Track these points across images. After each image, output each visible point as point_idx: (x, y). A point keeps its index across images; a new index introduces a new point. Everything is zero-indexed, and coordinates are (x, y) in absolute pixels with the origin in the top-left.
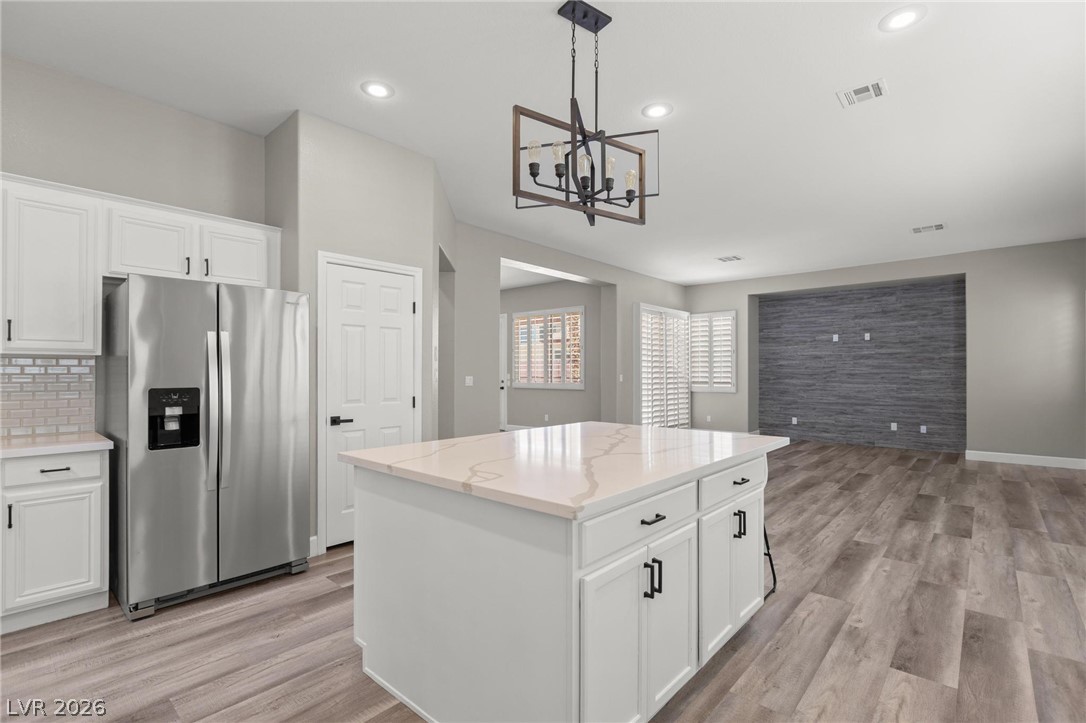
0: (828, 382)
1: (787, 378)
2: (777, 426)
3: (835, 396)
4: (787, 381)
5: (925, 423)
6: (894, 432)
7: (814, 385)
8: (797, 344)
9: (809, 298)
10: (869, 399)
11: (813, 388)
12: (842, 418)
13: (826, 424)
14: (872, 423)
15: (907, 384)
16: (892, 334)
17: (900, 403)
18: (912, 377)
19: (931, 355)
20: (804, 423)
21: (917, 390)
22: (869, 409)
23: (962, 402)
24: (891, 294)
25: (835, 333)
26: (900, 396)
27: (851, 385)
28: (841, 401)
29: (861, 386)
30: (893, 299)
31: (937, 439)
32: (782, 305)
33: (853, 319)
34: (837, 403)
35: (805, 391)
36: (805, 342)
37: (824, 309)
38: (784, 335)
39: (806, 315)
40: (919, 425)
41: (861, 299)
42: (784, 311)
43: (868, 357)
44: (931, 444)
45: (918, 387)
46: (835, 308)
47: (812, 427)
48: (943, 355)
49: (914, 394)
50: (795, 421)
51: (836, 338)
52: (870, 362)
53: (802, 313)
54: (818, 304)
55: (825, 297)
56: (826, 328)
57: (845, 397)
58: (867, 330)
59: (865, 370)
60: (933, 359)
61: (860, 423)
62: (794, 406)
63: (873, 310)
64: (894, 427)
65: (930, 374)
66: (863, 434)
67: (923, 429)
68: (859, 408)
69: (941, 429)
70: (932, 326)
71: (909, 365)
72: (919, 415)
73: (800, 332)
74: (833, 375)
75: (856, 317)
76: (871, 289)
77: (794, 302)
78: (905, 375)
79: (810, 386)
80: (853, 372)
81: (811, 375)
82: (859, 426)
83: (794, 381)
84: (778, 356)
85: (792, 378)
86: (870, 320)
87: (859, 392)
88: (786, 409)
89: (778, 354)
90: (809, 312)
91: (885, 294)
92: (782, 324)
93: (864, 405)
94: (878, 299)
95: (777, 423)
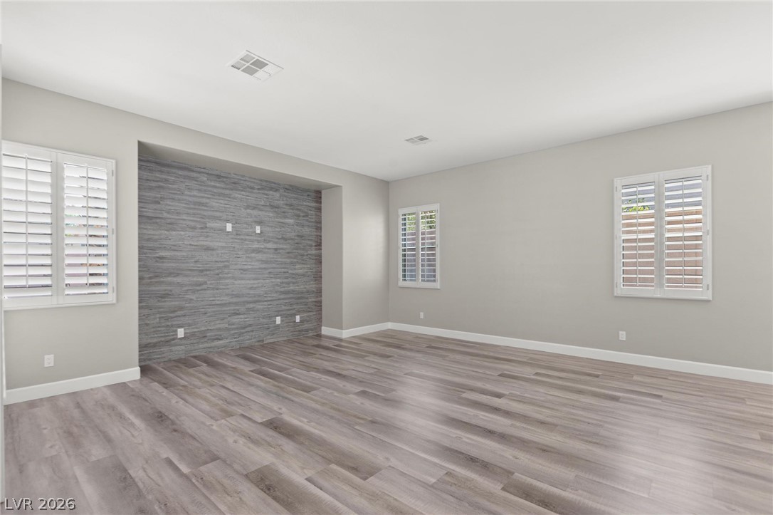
0: (220, 279)
1: (170, 274)
2: (155, 345)
3: (227, 295)
4: (169, 279)
5: (299, 312)
6: (278, 325)
7: (205, 283)
8: (183, 229)
9: (200, 172)
10: (259, 296)
11: (205, 286)
12: (235, 320)
13: (219, 329)
14: (262, 320)
15: (287, 278)
16: (277, 229)
17: (282, 296)
18: (290, 271)
19: (302, 252)
20: (193, 334)
21: (294, 283)
22: (259, 306)
23: (319, 292)
24: (277, 190)
25: (228, 221)
26: (282, 290)
27: (243, 282)
28: (235, 300)
29: (252, 282)
30: (277, 195)
31: (306, 326)
32: (162, 172)
33: (245, 209)
34: (230, 303)
35: (194, 292)
36: (194, 228)
37: (215, 190)
38: (165, 215)
39: (195, 193)
40: (294, 315)
41: (253, 188)
42: (166, 180)
43: (258, 251)
44: (302, 331)
45: (294, 280)
46: (228, 192)
47: (203, 336)
48: (309, 252)
49: (292, 288)
50: (181, 333)
51: (229, 227)
52: (260, 256)
53: (190, 189)
54: (209, 183)
55: (219, 176)
56: (218, 214)
57: (237, 296)
58: (259, 223)
59: (257, 265)
60: (303, 255)
61: (250, 323)
62: (179, 313)
63: (262, 203)
64: (278, 320)
65: (301, 269)
66: (254, 333)
67: (298, 319)
68: (251, 306)
69: (308, 316)
70: (303, 226)
71: (288, 260)
72: (295, 307)
73: (188, 214)
74: (226, 271)
75: (248, 207)
76: (261, 180)
77: (180, 172)
78: (286, 270)
79: (200, 285)
80: (246, 267)
81: (202, 271)
82: (250, 325)
83: (179, 279)
84: (156, 244)
85: (178, 275)
86: (260, 213)
87: (251, 288)
88: (167, 319)
89: (156, 240)
90: (199, 190)
91: (271, 189)
92: (162, 198)
93: (255, 302)
94: (266, 192)
95: (155, 340)
